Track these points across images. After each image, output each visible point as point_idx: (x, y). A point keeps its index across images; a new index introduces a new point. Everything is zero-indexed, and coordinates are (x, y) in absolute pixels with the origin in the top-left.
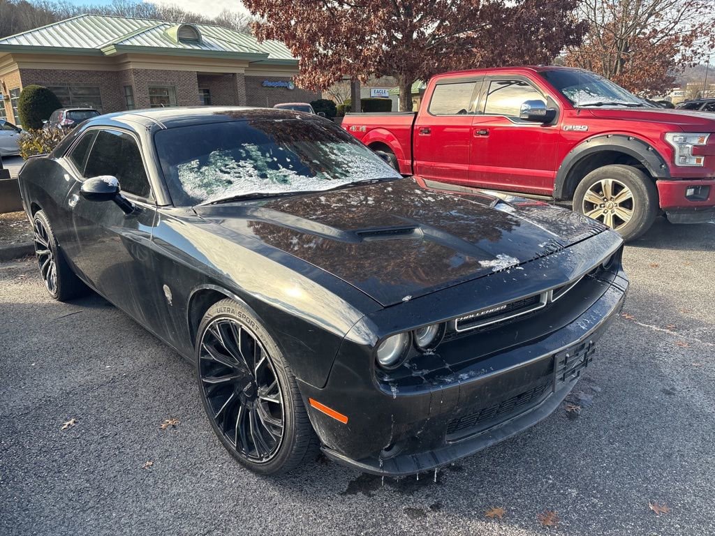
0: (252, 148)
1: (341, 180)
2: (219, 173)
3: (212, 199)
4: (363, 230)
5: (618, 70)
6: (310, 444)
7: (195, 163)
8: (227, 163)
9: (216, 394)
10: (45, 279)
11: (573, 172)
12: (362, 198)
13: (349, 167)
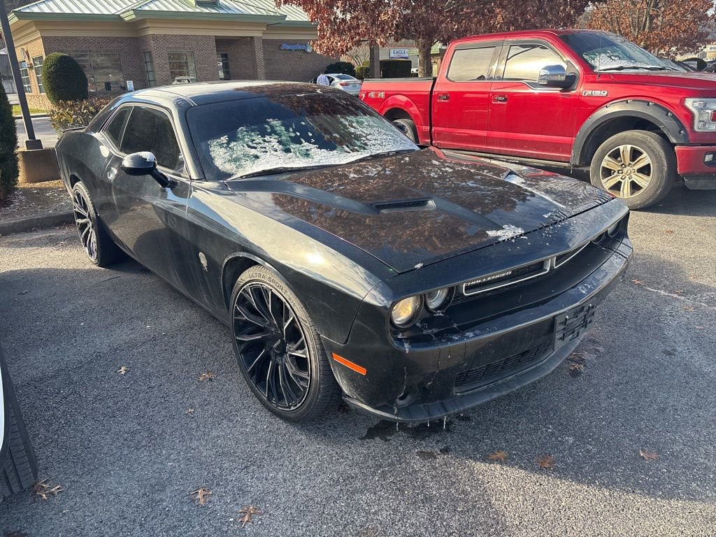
0: (276, 123)
1: (360, 153)
2: (246, 147)
3: (241, 173)
4: (381, 202)
5: (647, 27)
6: (333, 393)
7: (224, 139)
8: (253, 138)
9: (249, 350)
10: (86, 246)
11: (591, 139)
12: (380, 169)
13: (368, 139)
